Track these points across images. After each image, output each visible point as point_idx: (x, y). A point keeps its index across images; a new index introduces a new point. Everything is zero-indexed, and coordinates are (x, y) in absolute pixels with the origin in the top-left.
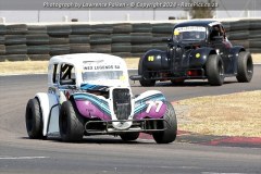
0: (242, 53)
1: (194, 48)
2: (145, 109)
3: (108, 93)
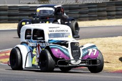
0: (73, 21)
1: (47, 18)
2: (88, 53)
3: (68, 44)
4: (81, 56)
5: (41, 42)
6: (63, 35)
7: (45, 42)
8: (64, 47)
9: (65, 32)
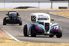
3: (44, 24)
4: (50, 30)
5: (35, 22)
6: (46, 19)
7: (36, 22)
8: (41, 25)
9: (46, 18)
